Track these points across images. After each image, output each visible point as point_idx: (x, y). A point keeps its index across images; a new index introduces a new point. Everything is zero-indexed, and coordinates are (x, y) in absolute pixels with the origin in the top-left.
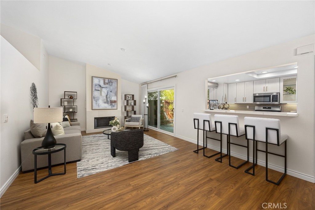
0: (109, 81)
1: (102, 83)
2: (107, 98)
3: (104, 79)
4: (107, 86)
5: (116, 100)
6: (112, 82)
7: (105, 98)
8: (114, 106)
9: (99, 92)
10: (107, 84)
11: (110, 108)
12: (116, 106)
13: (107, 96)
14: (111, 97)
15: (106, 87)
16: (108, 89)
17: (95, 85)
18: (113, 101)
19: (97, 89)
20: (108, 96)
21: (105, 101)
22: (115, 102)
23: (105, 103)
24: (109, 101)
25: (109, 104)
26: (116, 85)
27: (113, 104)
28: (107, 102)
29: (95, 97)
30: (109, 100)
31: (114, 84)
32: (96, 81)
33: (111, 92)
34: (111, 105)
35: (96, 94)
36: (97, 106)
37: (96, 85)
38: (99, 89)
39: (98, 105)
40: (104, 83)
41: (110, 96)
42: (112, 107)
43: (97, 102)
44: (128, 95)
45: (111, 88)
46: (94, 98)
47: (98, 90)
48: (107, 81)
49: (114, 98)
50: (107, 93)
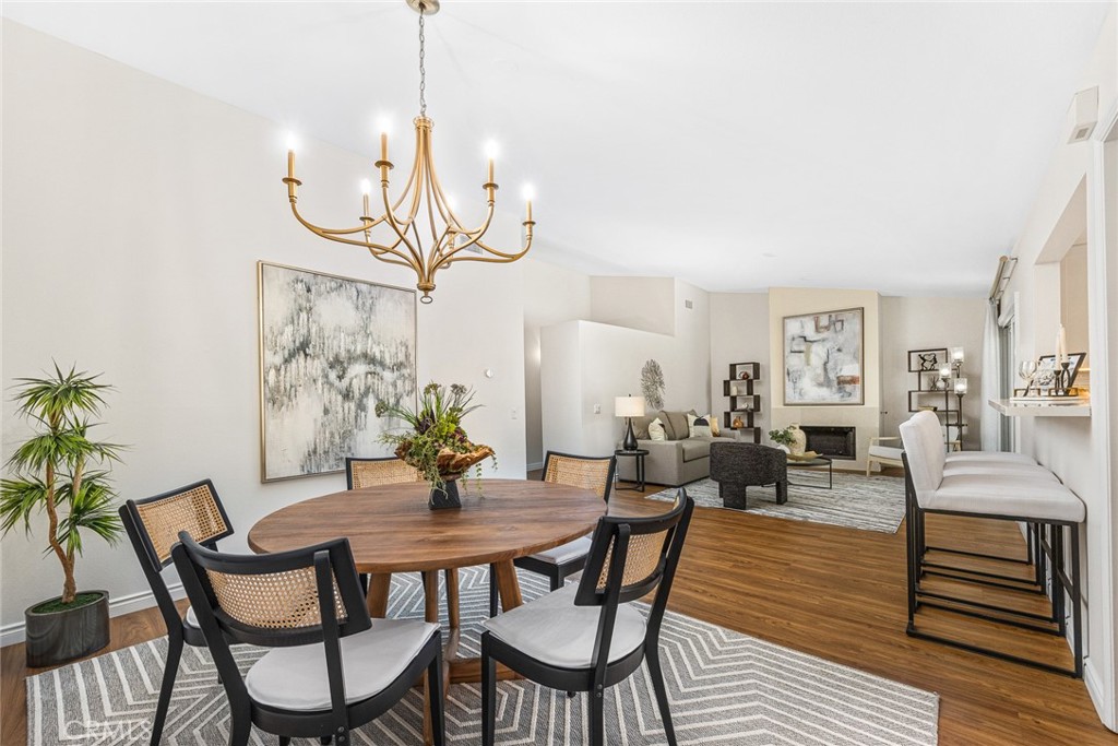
0: (833, 318)
1: (810, 332)
2: (825, 370)
3: (816, 316)
4: (825, 334)
5: (856, 373)
6: (842, 321)
7: (820, 371)
8: (850, 395)
9: (802, 355)
10: (827, 328)
11: (837, 401)
12: (858, 393)
13: (825, 364)
14: (839, 368)
15: (824, 340)
16: (829, 345)
17: (790, 338)
18: (849, 379)
19: (796, 349)
20: (830, 365)
21: (822, 379)
22: (853, 381)
23: (820, 385)
24: (835, 379)
25: (834, 389)
26: (859, 327)
27: (848, 388)
28: (827, 383)
29: (791, 370)
30: (832, 376)
31: (852, 325)
32: (794, 328)
33: (839, 350)
34: (840, 390)
35: (795, 362)
36: (797, 395)
37: (793, 339)
38: (803, 348)
39: (800, 394)
40: (817, 329)
41: (836, 364)
42: (843, 396)
43: (797, 385)
44: (923, 354)
45: (841, 338)
46: (788, 374)
47: (800, 352)
48: (824, 321)
49: (850, 370)
50: (825, 356)
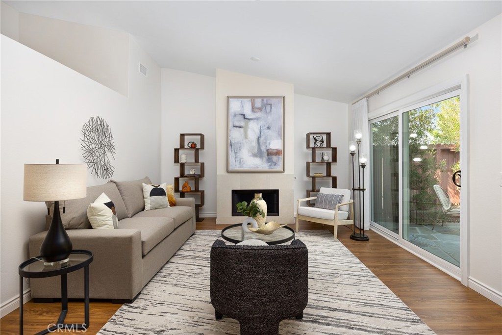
0: (265, 102)
1: (248, 111)
2: (259, 143)
3: (253, 98)
4: (259, 114)
5: (280, 147)
6: (271, 105)
7: (255, 144)
8: (275, 164)
9: (242, 130)
10: (260, 109)
11: (267, 169)
12: (281, 163)
13: (259, 138)
14: (268, 142)
15: (258, 119)
16: (261, 123)
17: (233, 115)
18: (275, 151)
19: (237, 124)
20: (262, 140)
21: (256, 150)
22: (278, 153)
23: (255, 155)
24: (265, 151)
25: (265, 159)
26: (282, 111)
27: (275, 158)
28: (259, 154)
29: (233, 142)
30: (263, 148)
31: (277, 110)
32: (236, 106)
33: (268, 128)
34: (269, 160)
35: (236, 135)
36: (237, 163)
37: (235, 116)
38: (242, 124)
39: (240, 162)
40: (254, 109)
41: (266, 139)
42: (270, 165)
43: (238, 154)
44: (315, 136)
45: (270, 118)
46: (231, 145)
47: (240, 127)
48: (258, 103)
49: (275, 145)
50: (259, 133)
